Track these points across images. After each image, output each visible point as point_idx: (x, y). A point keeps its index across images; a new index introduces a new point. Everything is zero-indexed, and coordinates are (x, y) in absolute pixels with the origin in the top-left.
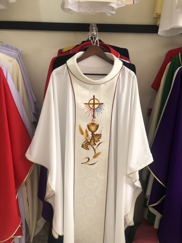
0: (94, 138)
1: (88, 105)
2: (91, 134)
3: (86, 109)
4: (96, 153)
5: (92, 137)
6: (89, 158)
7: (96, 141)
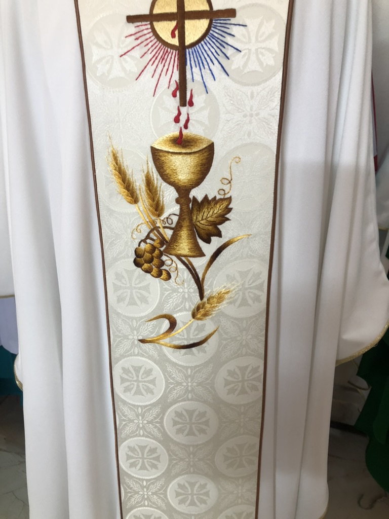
0: (194, 217)
1: (145, 27)
2: (177, 201)
3: (137, 53)
4: (207, 293)
5: (181, 216)
6: (175, 316)
7: (205, 237)
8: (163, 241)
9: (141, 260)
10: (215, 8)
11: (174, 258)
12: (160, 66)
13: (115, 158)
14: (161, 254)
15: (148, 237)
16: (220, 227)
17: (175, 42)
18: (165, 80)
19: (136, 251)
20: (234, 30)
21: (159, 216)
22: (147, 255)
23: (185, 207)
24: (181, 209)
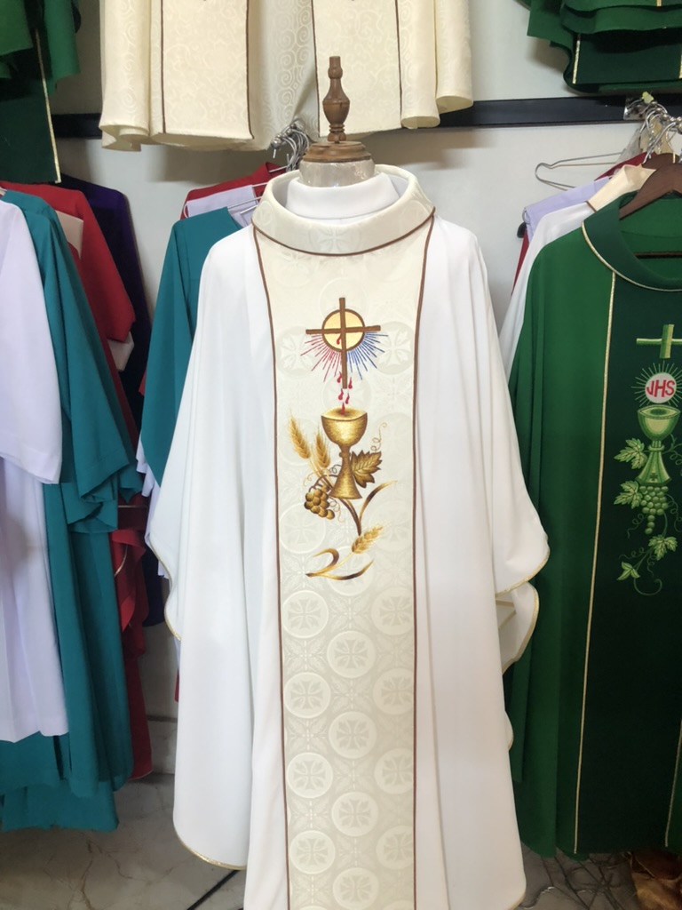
0: (353, 468)
1: (319, 336)
2: (341, 455)
3: (313, 353)
4: (364, 529)
5: (343, 466)
6: (338, 550)
7: (362, 482)
8: (329, 486)
9: (311, 504)
10: (366, 325)
11: (337, 500)
12: (329, 362)
13: (294, 424)
14: (327, 497)
15: (317, 484)
16: (373, 474)
17: (340, 347)
18: (332, 371)
19: (306, 497)
20: (379, 339)
21: (326, 466)
22: (316, 499)
23: (346, 459)
24: (343, 462)
